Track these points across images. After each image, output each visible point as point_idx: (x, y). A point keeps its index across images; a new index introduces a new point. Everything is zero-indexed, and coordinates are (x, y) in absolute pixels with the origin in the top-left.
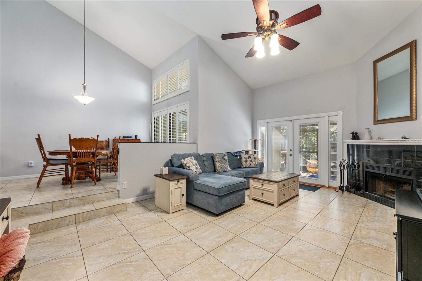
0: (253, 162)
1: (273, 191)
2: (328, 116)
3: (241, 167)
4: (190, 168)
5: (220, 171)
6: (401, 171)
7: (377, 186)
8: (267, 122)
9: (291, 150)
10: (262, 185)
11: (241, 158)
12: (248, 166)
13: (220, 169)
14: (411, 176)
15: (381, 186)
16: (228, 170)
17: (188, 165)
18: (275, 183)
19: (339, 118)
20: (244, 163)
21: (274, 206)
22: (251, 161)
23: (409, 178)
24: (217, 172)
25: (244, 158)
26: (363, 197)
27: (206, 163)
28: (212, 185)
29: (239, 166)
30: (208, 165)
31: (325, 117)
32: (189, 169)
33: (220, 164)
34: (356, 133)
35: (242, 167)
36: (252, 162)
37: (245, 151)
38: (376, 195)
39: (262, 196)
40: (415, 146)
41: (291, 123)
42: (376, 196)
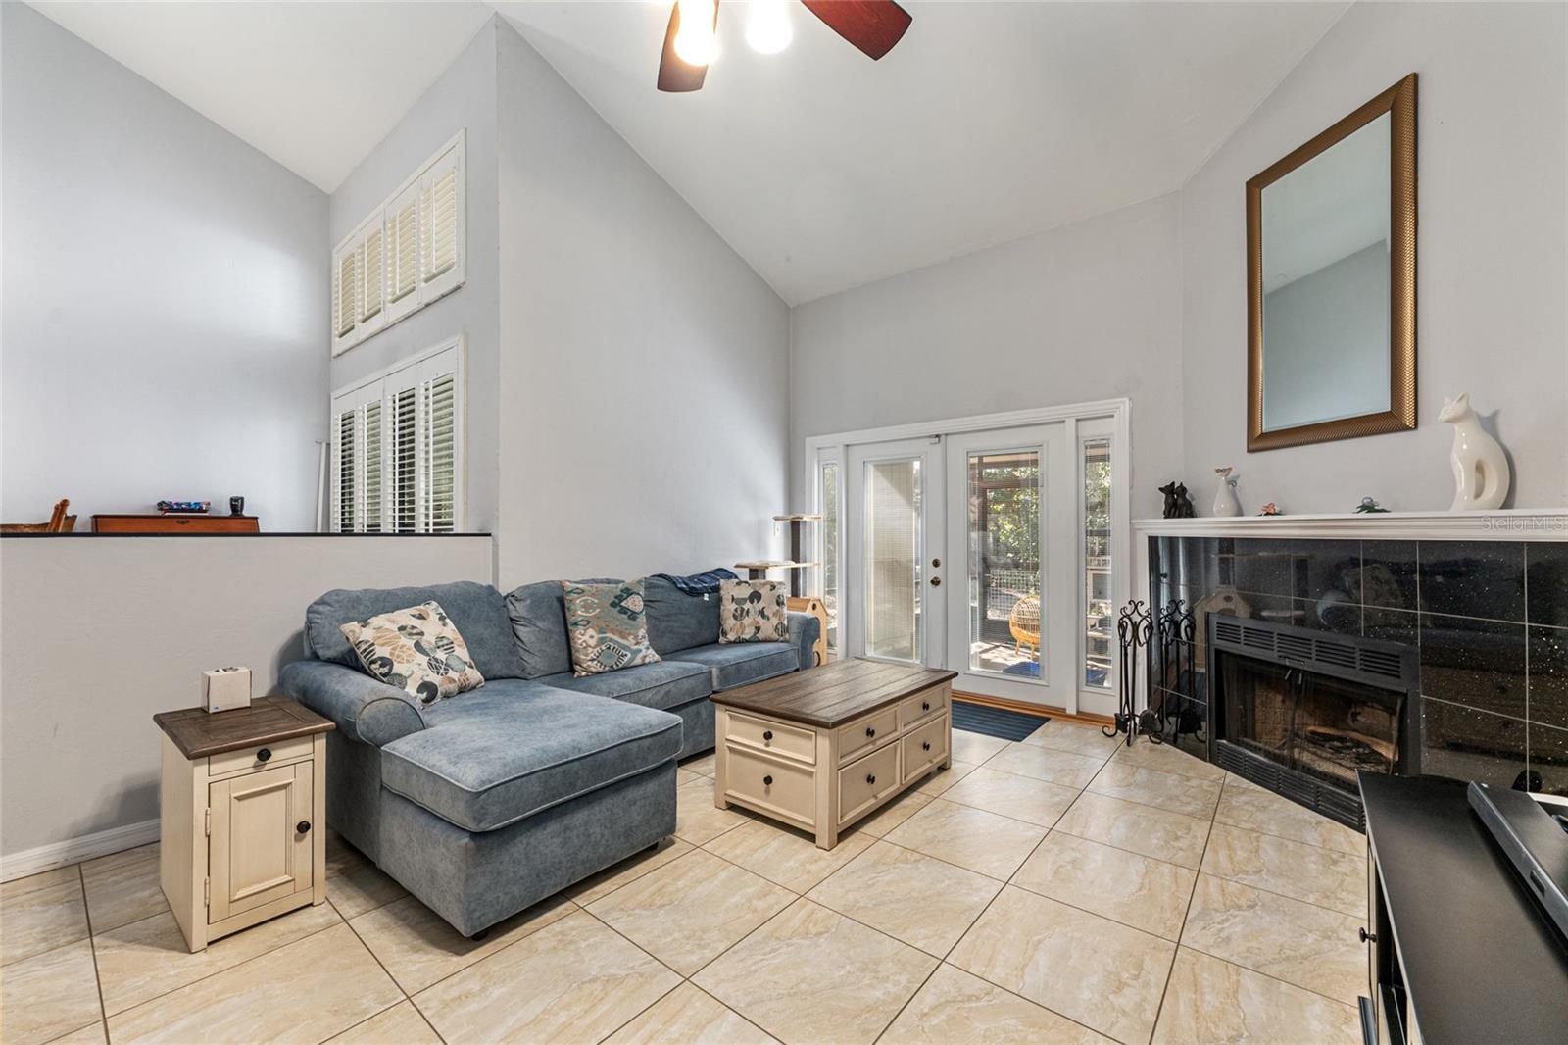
0: (771, 615)
1: (813, 769)
2: (1078, 420)
3: (713, 642)
4: (391, 669)
5: (594, 670)
6: (1357, 655)
7: (1259, 713)
8: (847, 446)
9: (936, 564)
10: (768, 736)
11: (720, 600)
12: (747, 637)
13: (593, 660)
14: (1399, 677)
15: (1275, 712)
16: (638, 660)
17: (381, 651)
18: (820, 730)
19: (1116, 429)
20: (729, 623)
21: (814, 842)
22: (762, 613)
23: (1389, 687)
24: (576, 675)
25: (733, 599)
26: (1205, 760)
28: (451, 769)
29: (707, 635)
30: (534, 639)
31: (1064, 422)
32: (385, 670)
33: (596, 636)
34: (1183, 490)
35: (722, 640)
36: (764, 616)
37: (747, 570)
38: (1256, 756)
39: (768, 792)
40: (1415, 542)
41: (939, 448)
42: (1256, 759)
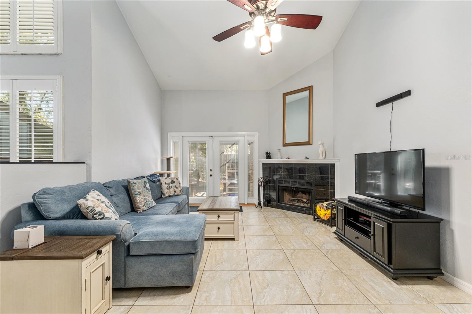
0: (178, 187)
1: (234, 222)
2: (248, 136)
3: (161, 197)
4: (104, 216)
5: (145, 209)
6: (305, 183)
7: (284, 197)
8: (182, 136)
9: (211, 170)
10: (219, 217)
11: (161, 184)
13: (144, 206)
14: (311, 186)
15: (287, 196)
16: (153, 205)
17: (98, 210)
20: (166, 191)
21: (234, 240)
22: (176, 187)
24: (139, 212)
25: (166, 183)
26: (275, 208)
27: (116, 198)
29: (159, 196)
30: (119, 202)
31: (244, 136)
32: (102, 216)
33: (144, 198)
34: (270, 153)
35: (163, 196)
36: (176, 188)
39: (218, 232)
40: (314, 163)
41: (212, 139)
42: (286, 206)
